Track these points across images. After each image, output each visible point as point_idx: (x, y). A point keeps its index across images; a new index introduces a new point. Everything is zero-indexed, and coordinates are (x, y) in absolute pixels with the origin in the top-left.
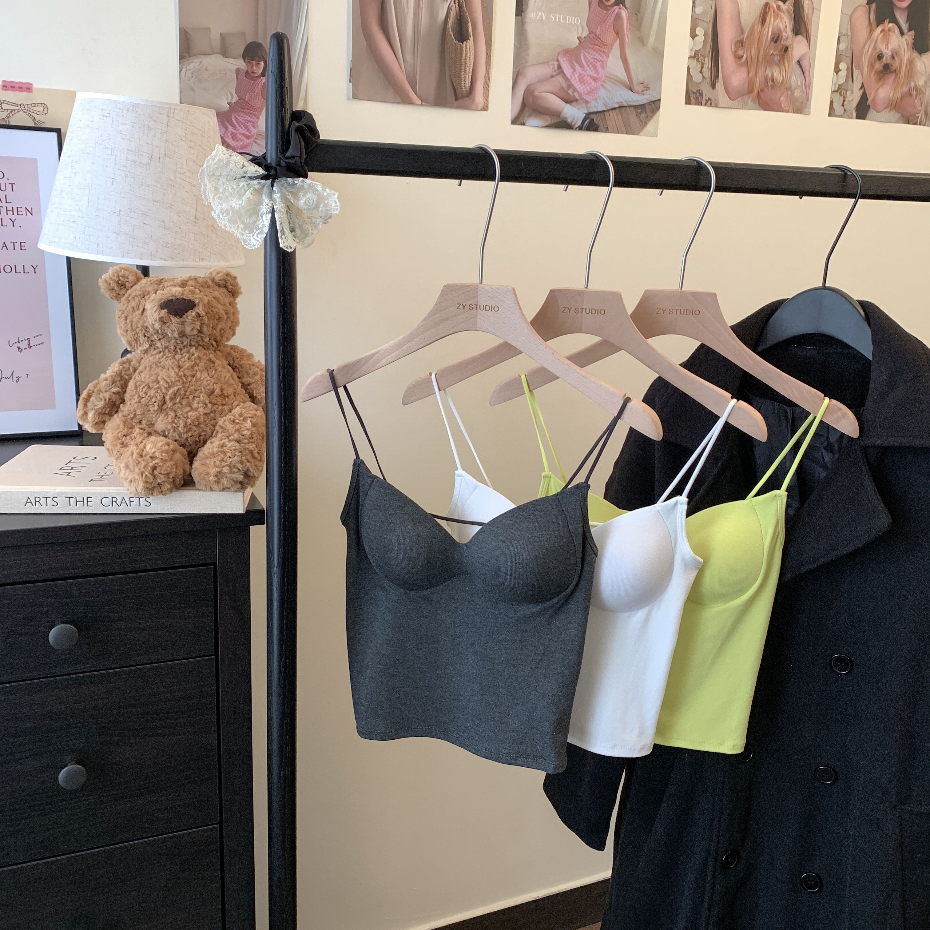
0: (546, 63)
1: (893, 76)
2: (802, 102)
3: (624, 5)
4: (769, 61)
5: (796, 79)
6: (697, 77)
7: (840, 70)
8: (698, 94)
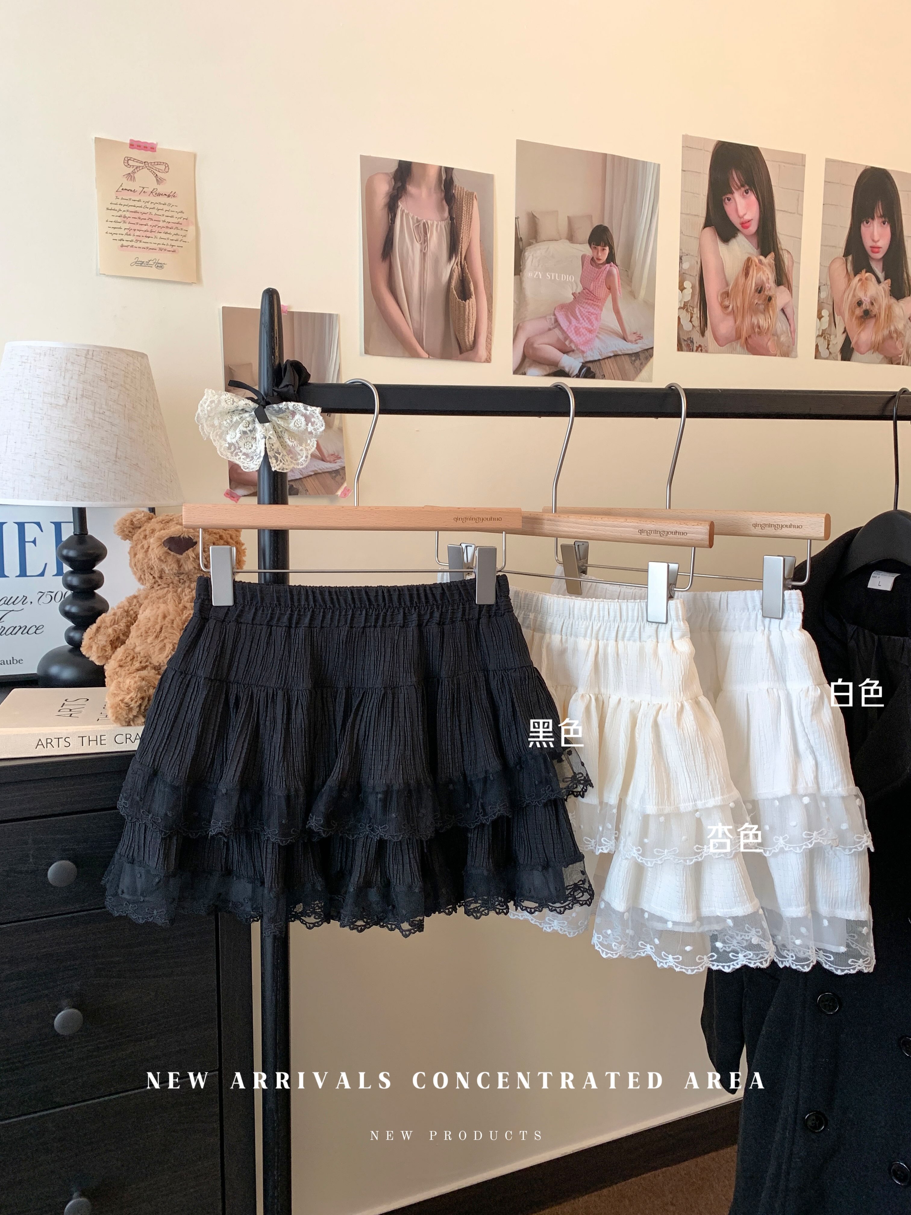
0: (545, 317)
1: (873, 321)
2: (789, 347)
3: (615, 263)
4: (754, 310)
5: (781, 325)
6: (687, 326)
7: (822, 317)
8: (689, 342)
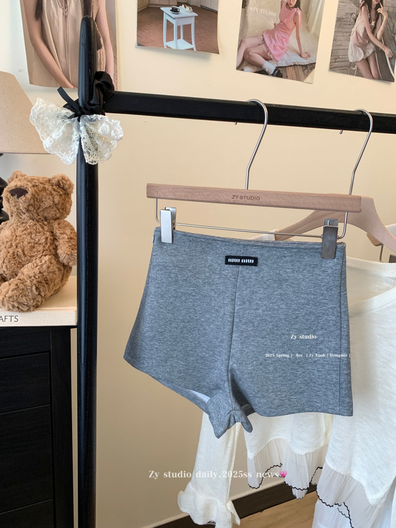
0: (257, 37)
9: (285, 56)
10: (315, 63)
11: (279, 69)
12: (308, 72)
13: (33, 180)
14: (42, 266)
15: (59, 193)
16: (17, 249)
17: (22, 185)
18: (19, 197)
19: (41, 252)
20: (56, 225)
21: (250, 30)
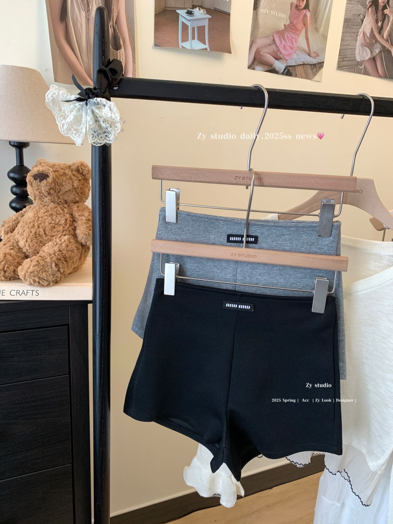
3: (309, 10)
9: (295, 56)
10: (323, 62)
11: (289, 68)
12: (317, 71)
13: (54, 165)
14: (61, 244)
15: (78, 178)
16: (39, 229)
17: (44, 170)
18: (41, 181)
19: (61, 232)
20: (75, 208)
21: (261, 30)
